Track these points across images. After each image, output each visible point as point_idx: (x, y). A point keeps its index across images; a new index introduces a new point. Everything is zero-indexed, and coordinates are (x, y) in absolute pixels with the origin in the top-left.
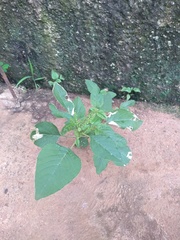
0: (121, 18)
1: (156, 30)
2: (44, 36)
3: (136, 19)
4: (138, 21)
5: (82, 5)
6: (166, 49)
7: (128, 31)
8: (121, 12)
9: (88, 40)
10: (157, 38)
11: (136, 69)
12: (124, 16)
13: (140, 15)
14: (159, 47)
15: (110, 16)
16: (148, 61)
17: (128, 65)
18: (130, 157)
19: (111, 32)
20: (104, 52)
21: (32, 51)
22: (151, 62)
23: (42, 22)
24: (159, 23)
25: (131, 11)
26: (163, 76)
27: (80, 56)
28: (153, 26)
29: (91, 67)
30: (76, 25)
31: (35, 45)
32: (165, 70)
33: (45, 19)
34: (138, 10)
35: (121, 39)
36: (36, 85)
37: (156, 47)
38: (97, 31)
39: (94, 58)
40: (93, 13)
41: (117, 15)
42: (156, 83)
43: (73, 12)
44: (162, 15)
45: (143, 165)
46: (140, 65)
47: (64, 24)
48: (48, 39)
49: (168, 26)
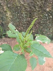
0: (34, 9)
1: (46, 12)
2: (6, 17)
3: (39, 8)
4: (40, 9)
5: (20, 5)
6: (50, 19)
7: (36, 13)
8: (34, 6)
9: (23, 17)
10: (47, 15)
11: (40, 27)
12: (35, 8)
13: (41, 7)
14: (48, 18)
15: (30, 8)
16: (44, 24)
17: (37, 26)
18: (45, 60)
19: (31, 14)
20: (28, 22)
21: (2, 23)
22: (45, 24)
23: (6, 12)
24: (47, 9)
25: (37, 6)
26: (49, 29)
27: (19, 24)
28: (45, 11)
29: (23, 28)
30: (18, 12)
31: (3, 21)
32: (50, 27)
33: (7, 10)
34: (40, 5)
35: (34, 16)
36: (3, 36)
37: (46, 18)
38: (26, 14)
39: (25, 24)
40: (24, 7)
41: (33, 7)
42: (47, 32)
43: (17, 7)
44: (48, 7)
45: (49, 64)
46: (41, 26)
47: (14, 12)
48: (8, 18)
49: (50, 11)
